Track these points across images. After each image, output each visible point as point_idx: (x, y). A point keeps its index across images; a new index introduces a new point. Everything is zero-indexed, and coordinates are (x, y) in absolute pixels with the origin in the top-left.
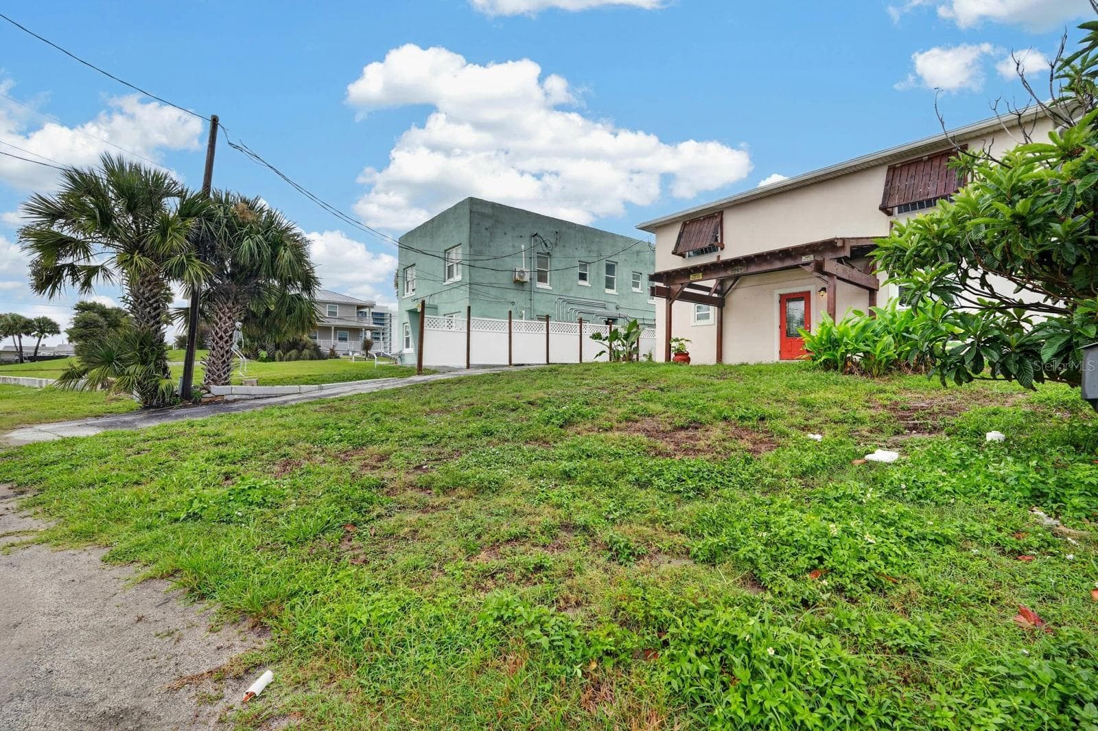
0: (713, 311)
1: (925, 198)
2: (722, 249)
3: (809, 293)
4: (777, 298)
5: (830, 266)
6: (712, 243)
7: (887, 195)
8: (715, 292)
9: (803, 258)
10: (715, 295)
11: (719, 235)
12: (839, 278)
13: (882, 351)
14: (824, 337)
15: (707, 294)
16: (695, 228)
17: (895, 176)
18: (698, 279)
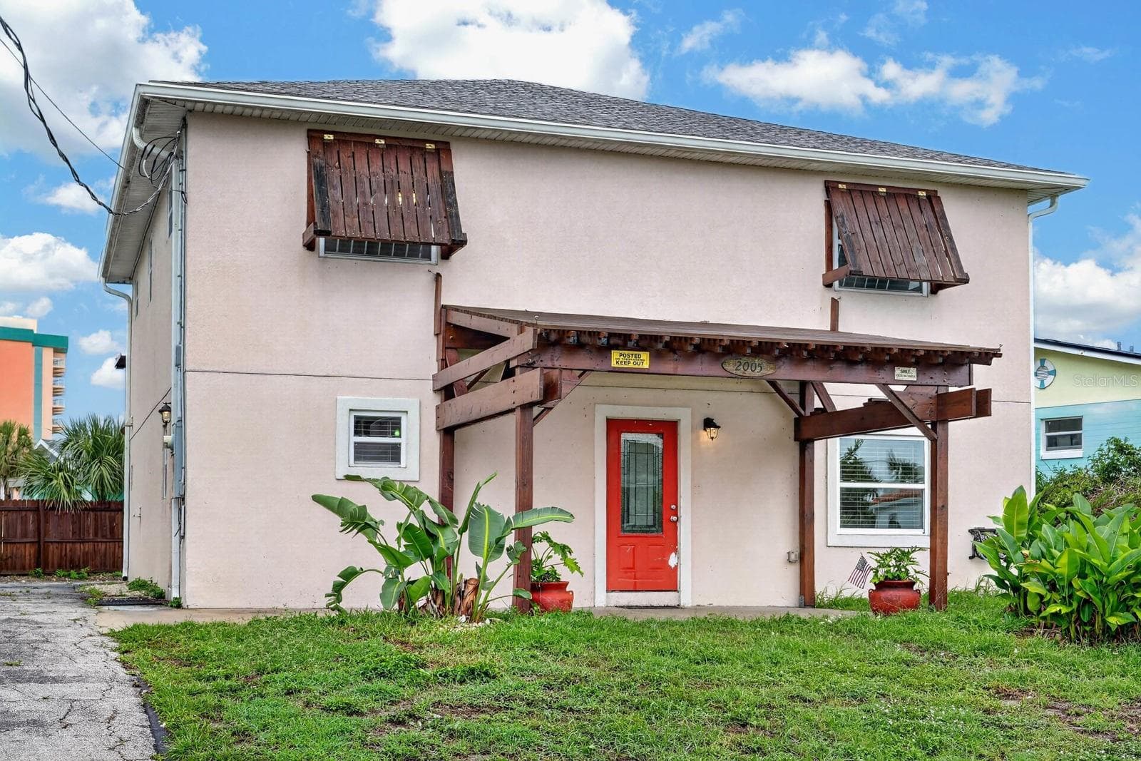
2: (445, 256)
3: (674, 424)
4: (601, 429)
9: (898, 371)
17: (847, 209)
18: (637, 366)
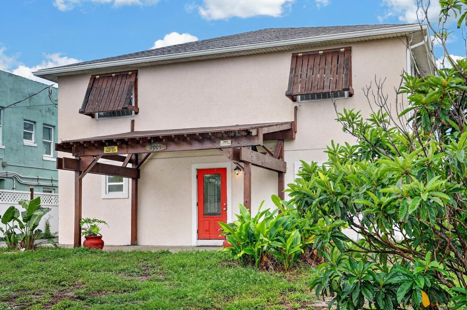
0: (127, 183)
1: (321, 91)
2: (136, 113)
3: (225, 170)
4: (194, 174)
5: (247, 154)
6: (126, 106)
7: (292, 83)
8: (130, 161)
9: (222, 142)
10: (130, 166)
11: (133, 96)
12: (253, 164)
13: (292, 247)
14: (244, 232)
15: (120, 164)
16: (105, 85)
17: (298, 65)
18: (113, 152)
